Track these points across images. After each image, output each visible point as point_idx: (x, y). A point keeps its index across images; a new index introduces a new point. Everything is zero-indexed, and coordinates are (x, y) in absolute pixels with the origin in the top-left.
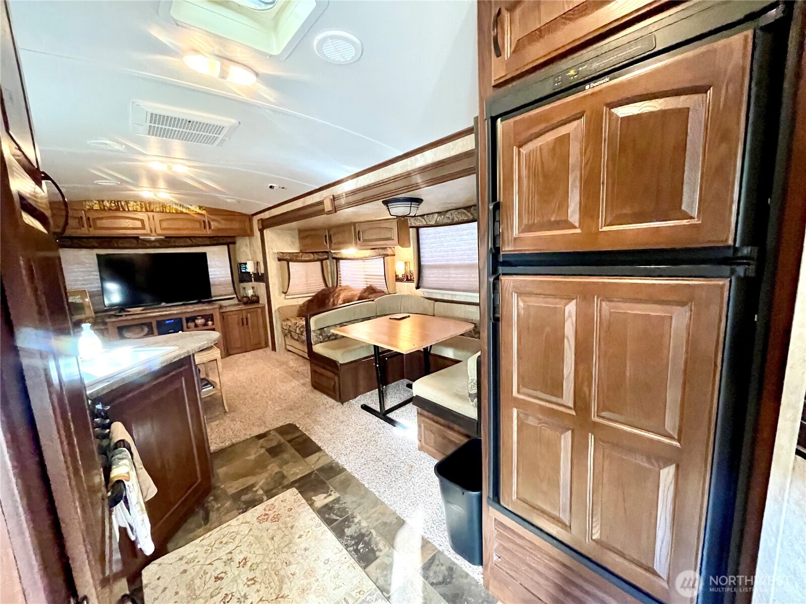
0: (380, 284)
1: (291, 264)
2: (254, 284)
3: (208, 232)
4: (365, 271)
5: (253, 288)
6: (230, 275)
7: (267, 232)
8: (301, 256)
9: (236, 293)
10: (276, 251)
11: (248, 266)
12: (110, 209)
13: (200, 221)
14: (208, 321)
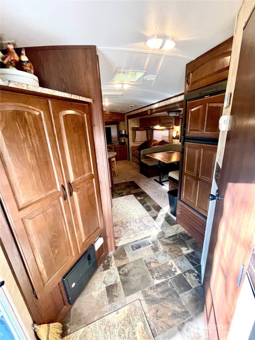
0: (167, 140)
1: (136, 131)
3: (111, 120)
4: (162, 135)
5: (124, 139)
6: (117, 135)
7: (129, 120)
8: (140, 129)
10: (132, 127)
13: (109, 117)
14: (111, 150)
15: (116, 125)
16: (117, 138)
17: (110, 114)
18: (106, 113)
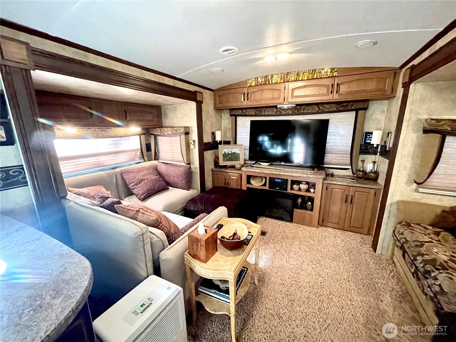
1: (450, 138)
2: (377, 158)
3: (335, 97)
5: (374, 162)
6: (350, 145)
7: (415, 87)
9: (351, 164)
10: (424, 117)
11: (374, 136)
12: (261, 84)
13: (329, 85)
14: (311, 188)
15: (353, 114)
16: (348, 154)
17: (335, 76)
18: (318, 75)
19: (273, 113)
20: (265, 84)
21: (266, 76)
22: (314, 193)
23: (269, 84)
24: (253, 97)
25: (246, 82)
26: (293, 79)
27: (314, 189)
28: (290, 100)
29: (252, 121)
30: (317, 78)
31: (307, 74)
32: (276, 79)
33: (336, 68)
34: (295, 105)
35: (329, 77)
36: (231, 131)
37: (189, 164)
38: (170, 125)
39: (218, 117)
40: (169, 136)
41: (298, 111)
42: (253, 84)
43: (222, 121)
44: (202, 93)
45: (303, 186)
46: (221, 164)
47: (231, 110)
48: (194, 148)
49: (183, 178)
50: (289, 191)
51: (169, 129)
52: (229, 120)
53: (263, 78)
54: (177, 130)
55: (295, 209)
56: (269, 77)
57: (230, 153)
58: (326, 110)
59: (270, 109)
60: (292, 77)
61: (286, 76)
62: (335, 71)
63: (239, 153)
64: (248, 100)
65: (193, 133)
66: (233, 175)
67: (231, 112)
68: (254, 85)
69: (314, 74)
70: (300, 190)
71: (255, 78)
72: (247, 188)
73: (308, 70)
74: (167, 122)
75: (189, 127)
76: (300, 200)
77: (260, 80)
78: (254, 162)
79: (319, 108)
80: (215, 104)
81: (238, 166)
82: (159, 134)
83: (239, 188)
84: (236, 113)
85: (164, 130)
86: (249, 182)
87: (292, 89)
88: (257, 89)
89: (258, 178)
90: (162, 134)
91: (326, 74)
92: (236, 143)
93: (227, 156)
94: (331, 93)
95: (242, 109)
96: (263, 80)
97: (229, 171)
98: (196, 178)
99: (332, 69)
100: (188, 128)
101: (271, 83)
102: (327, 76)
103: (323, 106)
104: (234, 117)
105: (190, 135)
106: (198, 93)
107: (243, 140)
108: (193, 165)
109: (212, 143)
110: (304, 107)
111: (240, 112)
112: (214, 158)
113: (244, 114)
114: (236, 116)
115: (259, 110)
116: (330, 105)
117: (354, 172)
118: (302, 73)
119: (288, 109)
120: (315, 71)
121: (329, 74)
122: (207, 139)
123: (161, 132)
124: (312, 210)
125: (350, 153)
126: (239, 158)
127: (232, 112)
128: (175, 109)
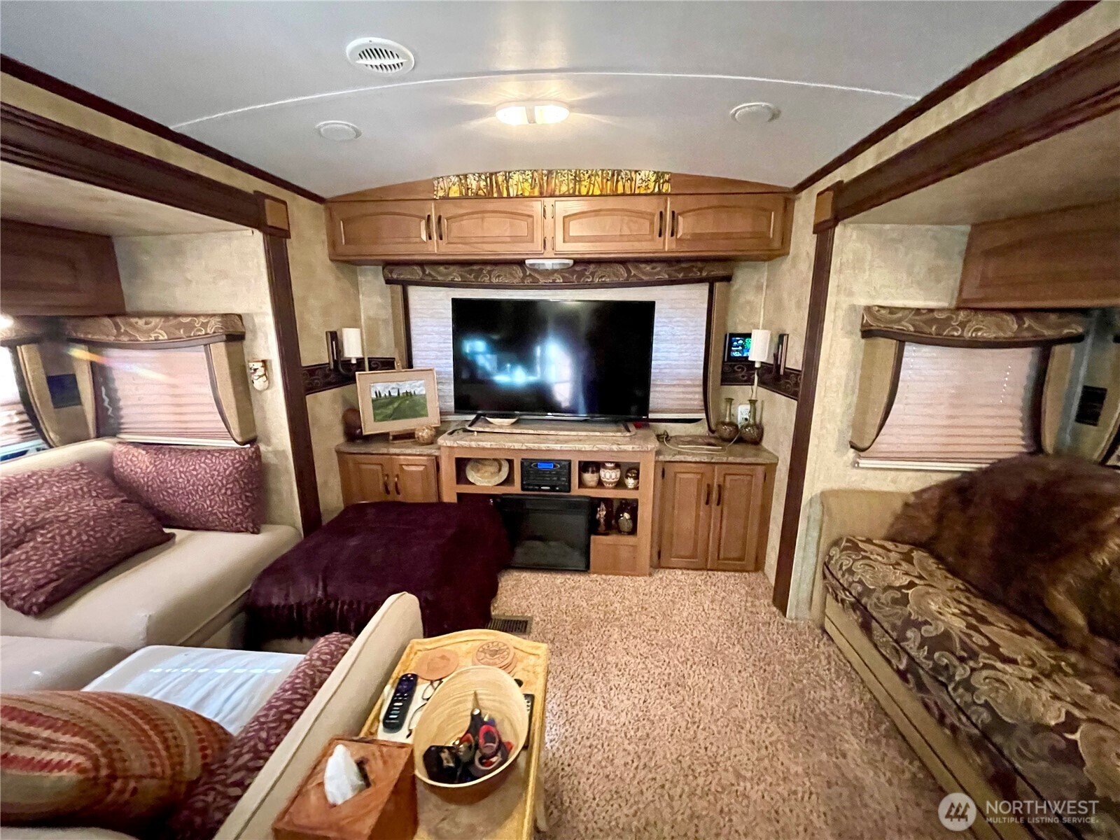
1: (910, 349)
2: (756, 391)
3: (667, 246)
5: (752, 402)
6: (701, 363)
7: (847, 237)
8: (959, 325)
9: (706, 409)
10: (863, 301)
11: (752, 343)
12: (477, 196)
13: (653, 215)
14: (627, 477)
15: (705, 288)
16: (698, 386)
17: (666, 194)
18: (628, 184)
19: (515, 281)
20: (489, 196)
21: (491, 174)
22: (636, 488)
23: (500, 197)
24: (455, 229)
25: (430, 185)
26: (564, 189)
27: (637, 478)
28: (561, 246)
29: (456, 302)
30: (623, 194)
31: (599, 180)
32: (518, 184)
33: (667, 173)
34: (571, 262)
35: (652, 194)
36: (391, 329)
37: (253, 441)
38: (158, 308)
39: (346, 284)
40: (156, 346)
41: (579, 278)
42: (454, 193)
43: (361, 296)
44: (284, 203)
45: (609, 475)
46: (367, 431)
47: (389, 265)
48: (268, 388)
49: (229, 492)
50: (576, 491)
51: (154, 321)
52: (382, 295)
53: (483, 177)
54: (189, 327)
55: (593, 537)
56: (500, 179)
57: (396, 394)
58: (645, 278)
59: (506, 269)
60: (562, 182)
61: (545, 178)
62: (666, 181)
63: (424, 392)
64: (441, 239)
65: (260, 334)
66: (411, 459)
67: (386, 271)
68: (457, 195)
69: (617, 181)
70: (600, 484)
71: (458, 176)
72: (460, 495)
73: (603, 170)
74: (141, 296)
75: (240, 316)
76: (602, 513)
77: (472, 182)
78: (472, 417)
79: (629, 272)
80: (333, 244)
81: (425, 434)
82: (112, 339)
83: (434, 500)
84: (405, 274)
85: (131, 325)
86: (461, 477)
87: (565, 217)
88: (467, 206)
89: (486, 462)
90: (125, 339)
91: (644, 184)
92: (410, 365)
93: (385, 405)
94: (660, 235)
95: (421, 264)
96: (483, 184)
97: (397, 451)
98: (285, 488)
99: (659, 176)
100: (237, 319)
101: (505, 195)
102: (649, 191)
103: (637, 268)
104: (399, 288)
105: (247, 342)
106: (267, 201)
107: (433, 354)
108: (268, 443)
109: (332, 367)
110: (592, 267)
111: (417, 273)
112: (340, 416)
113: (429, 279)
114: (405, 284)
115: (472, 268)
116: (654, 265)
117: (713, 427)
118: (587, 176)
119: (554, 271)
120: (618, 175)
121: (651, 185)
122: (314, 353)
123: (119, 334)
124: (633, 532)
125: (701, 382)
126: (424, 406)
127: (391, 272)
128: (177, 251)
